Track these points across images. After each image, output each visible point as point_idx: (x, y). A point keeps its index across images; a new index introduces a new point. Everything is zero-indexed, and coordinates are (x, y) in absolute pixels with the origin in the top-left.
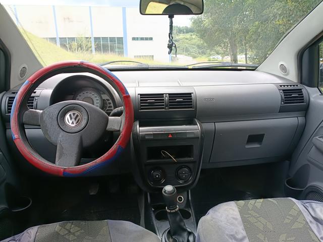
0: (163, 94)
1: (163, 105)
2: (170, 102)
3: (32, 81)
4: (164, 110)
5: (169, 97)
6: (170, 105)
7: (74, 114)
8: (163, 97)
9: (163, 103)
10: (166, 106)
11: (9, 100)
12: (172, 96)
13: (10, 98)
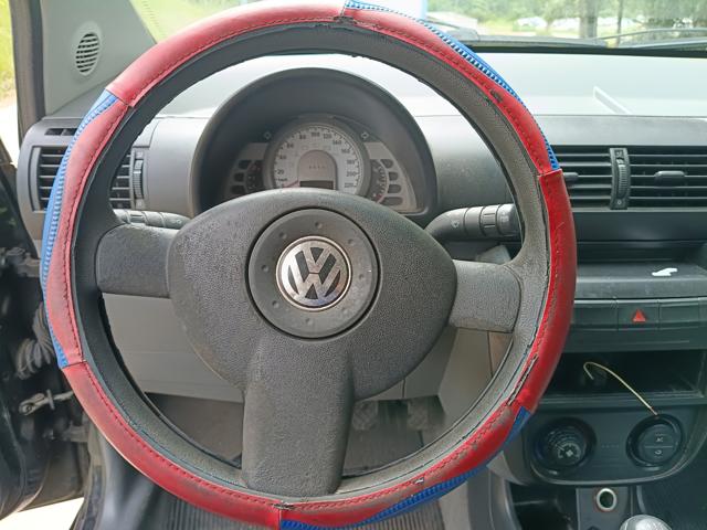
0: (605, 149)
1: (608, 191)
2: (634, 182)
3: (130, 95)
4: (606, 210)
5: (632, 160)
6: (634, 193)
7: (316, 252)
8: (607, 159)
9: (608, 181)
10: (619, 196)
11: (42, 160)
12: (643, 156)
13: (45, 150)
